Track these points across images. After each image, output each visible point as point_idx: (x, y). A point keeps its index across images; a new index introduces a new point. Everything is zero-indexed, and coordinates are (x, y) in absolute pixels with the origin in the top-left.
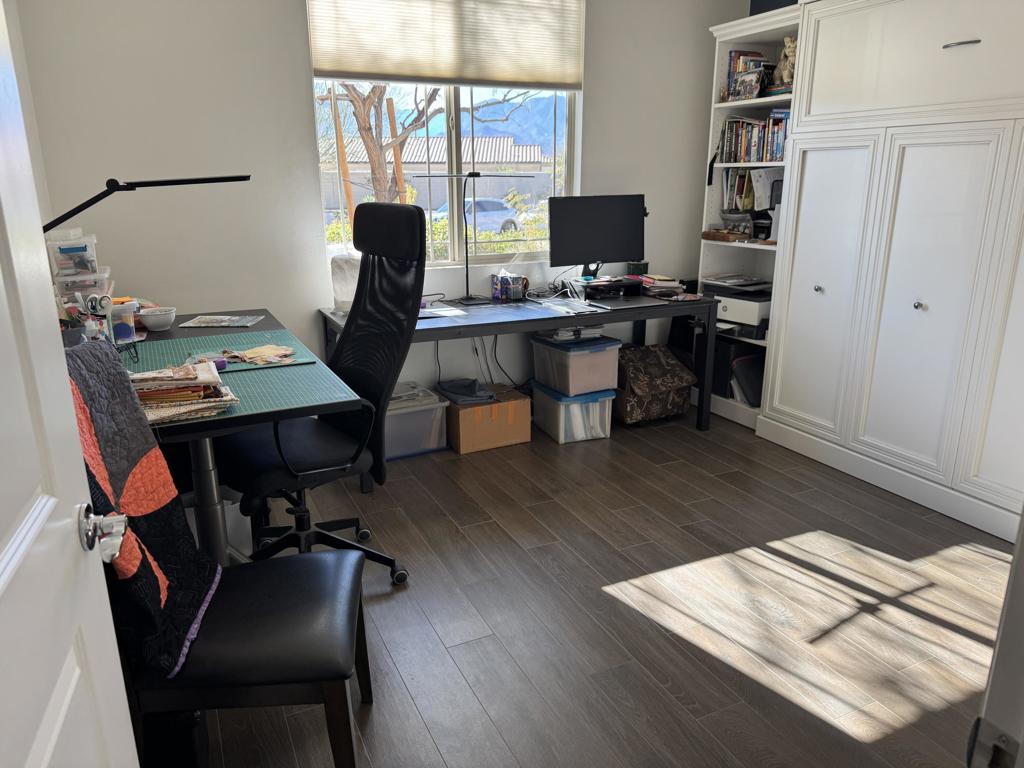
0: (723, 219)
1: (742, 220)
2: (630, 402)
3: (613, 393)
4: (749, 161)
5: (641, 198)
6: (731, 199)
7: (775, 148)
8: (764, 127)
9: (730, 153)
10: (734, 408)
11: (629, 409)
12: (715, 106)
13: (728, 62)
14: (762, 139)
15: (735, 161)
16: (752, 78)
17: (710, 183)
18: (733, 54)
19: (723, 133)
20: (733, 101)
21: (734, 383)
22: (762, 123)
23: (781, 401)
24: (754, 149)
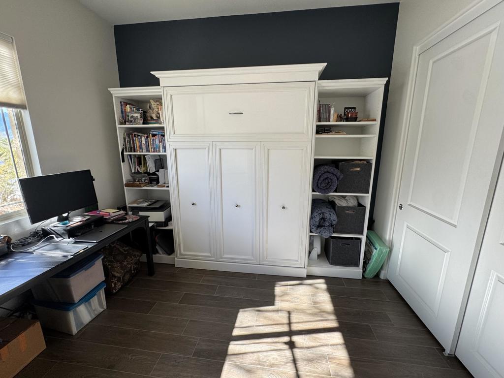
0: (132, 177)
1: (144, 177)
2: (113, 282)
3: (104, 283)
4: (143, 152)
5: (89, 171)
6: (135, 168)
7: (155, 147)
8: (147, 137)
9: (131, 148)
10: (161, 257)
11: (113, 286)
12: (118, 126)
13: (120, 106)
14: (147, 142)
15: (135, 152)
16: (138, 115)
17: (123, 161)
18: (123, 103)
19: (125, 139)
20: (128, 124)
21: (157, 247)
22: (146, 136)
23: (184, 251)
24: (144, 147)
